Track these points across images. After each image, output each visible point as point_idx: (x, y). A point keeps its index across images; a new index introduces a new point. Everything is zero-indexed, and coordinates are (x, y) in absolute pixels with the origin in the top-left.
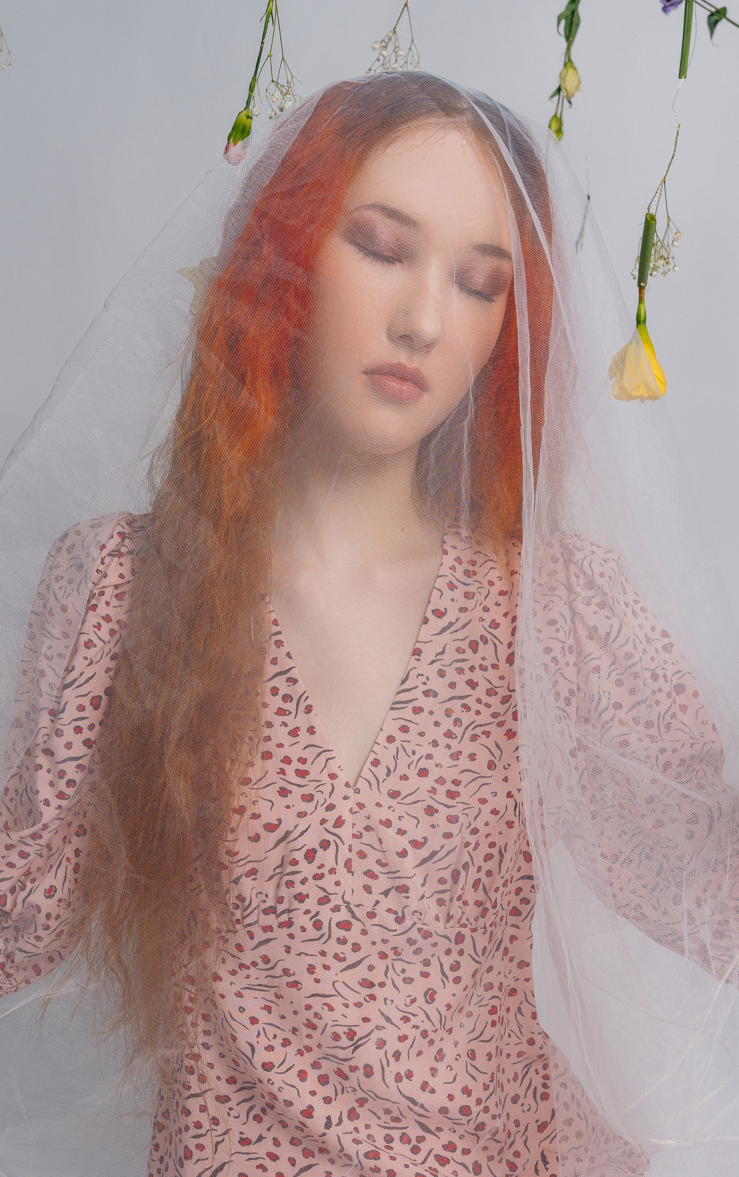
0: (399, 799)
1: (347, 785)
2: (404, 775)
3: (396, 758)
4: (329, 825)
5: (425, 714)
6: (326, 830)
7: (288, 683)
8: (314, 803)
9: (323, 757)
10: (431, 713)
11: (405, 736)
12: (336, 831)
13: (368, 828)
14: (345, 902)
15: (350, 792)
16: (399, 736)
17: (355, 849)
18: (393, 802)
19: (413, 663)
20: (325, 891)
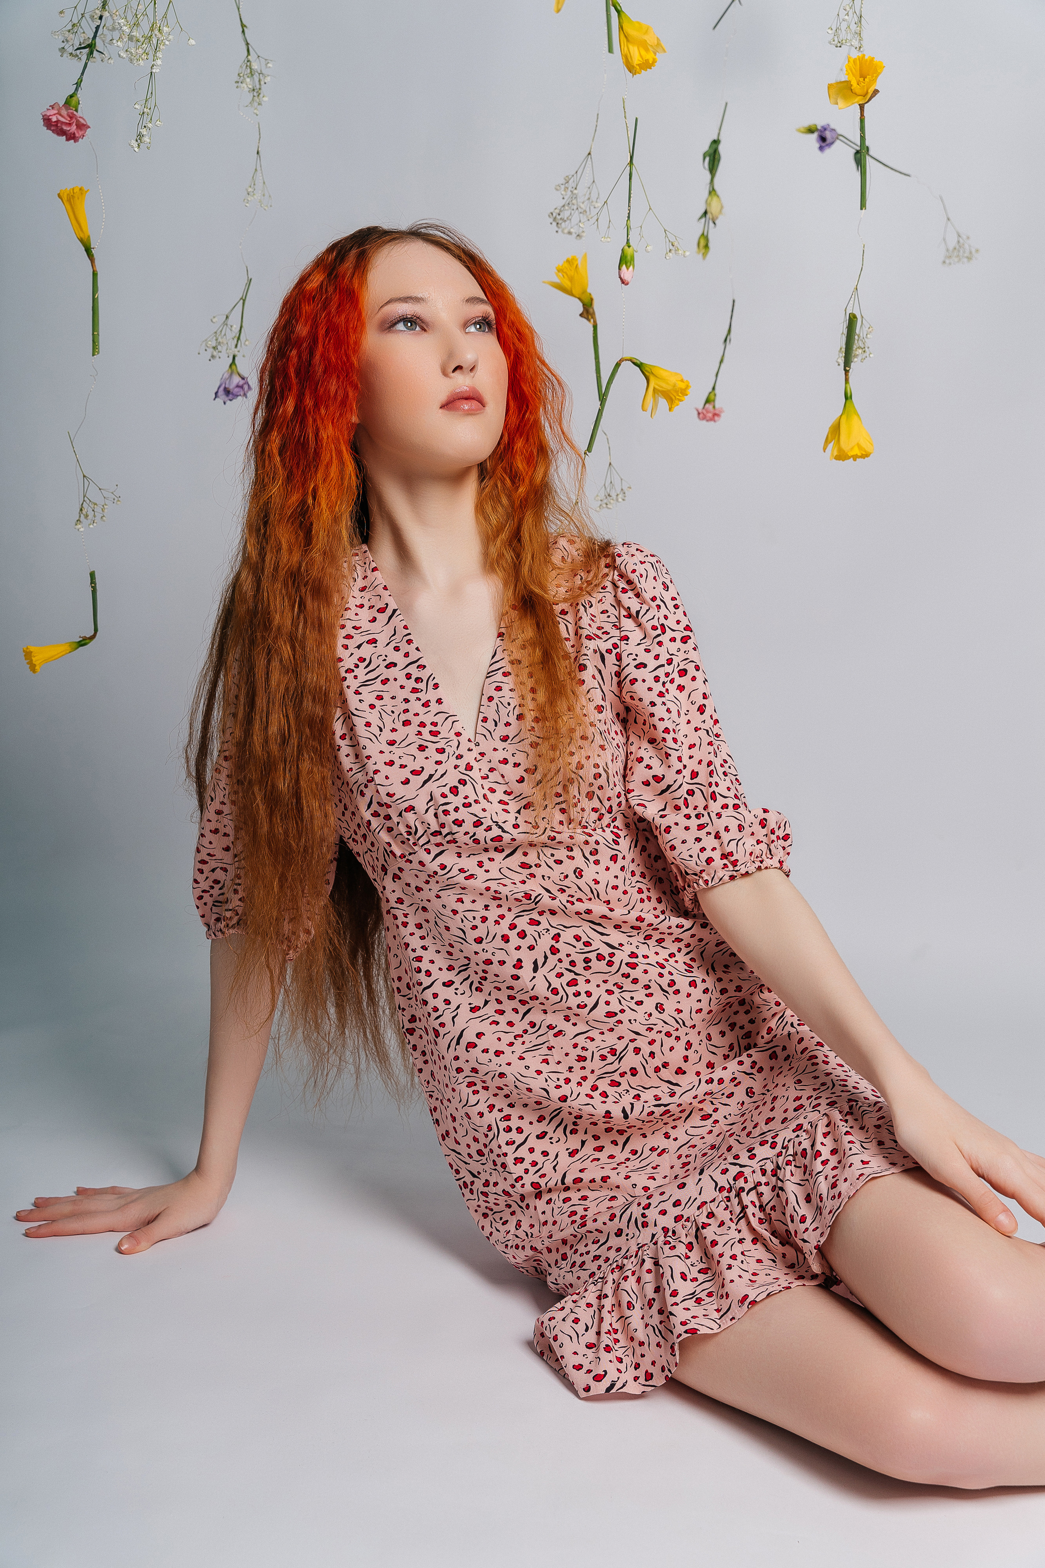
0: (509, 742)
3: (498, 711)
14: (494, 822)
16: (496, 694)
18: (504, 744)
20: (476, 816)
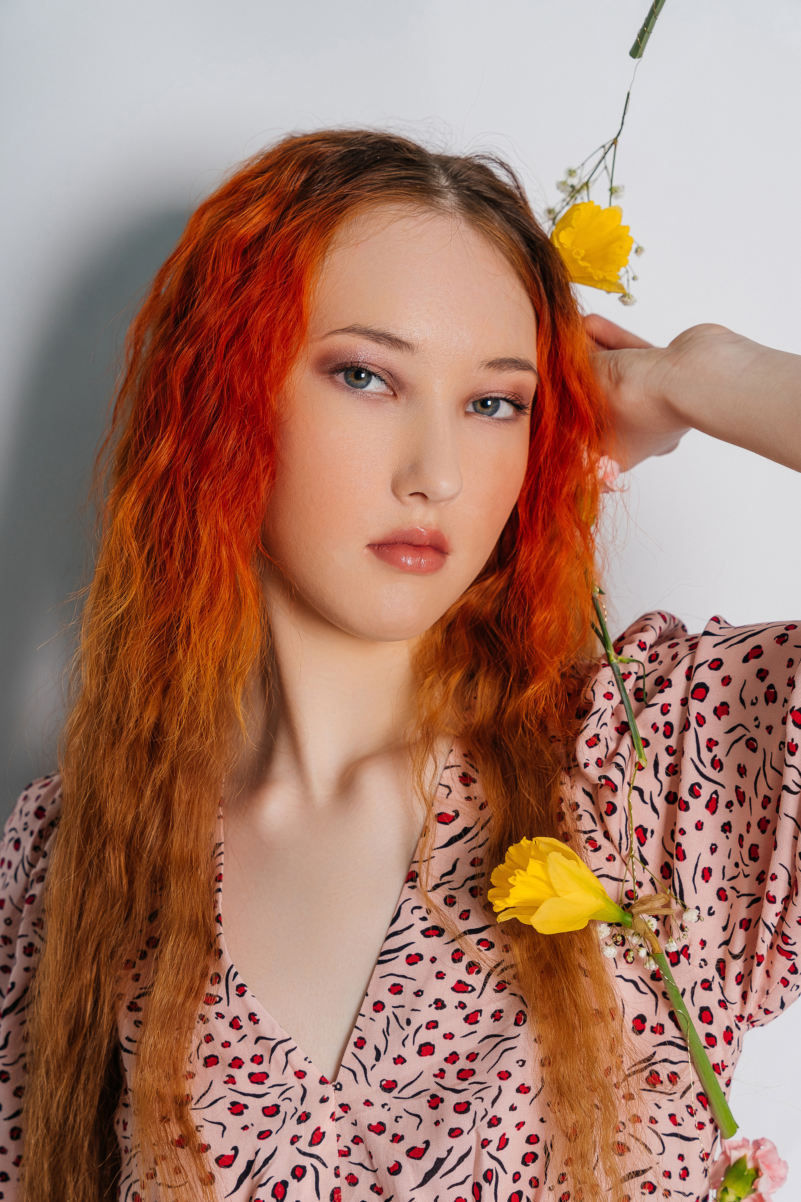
1: (323, 1081)
2: (399, 1056)
3: (386, 1033)
4: (303, 1144)
5: (425, 964)
6: (300, 1151)
8: (281, 1116)
10: (433, 960)
11: (397, 1000)
12: (314, 1150)
13: (357, 1140)
15: (328, 1090)
16: (390, 1000)
17: (344, 1173)
18: (386, 1097)
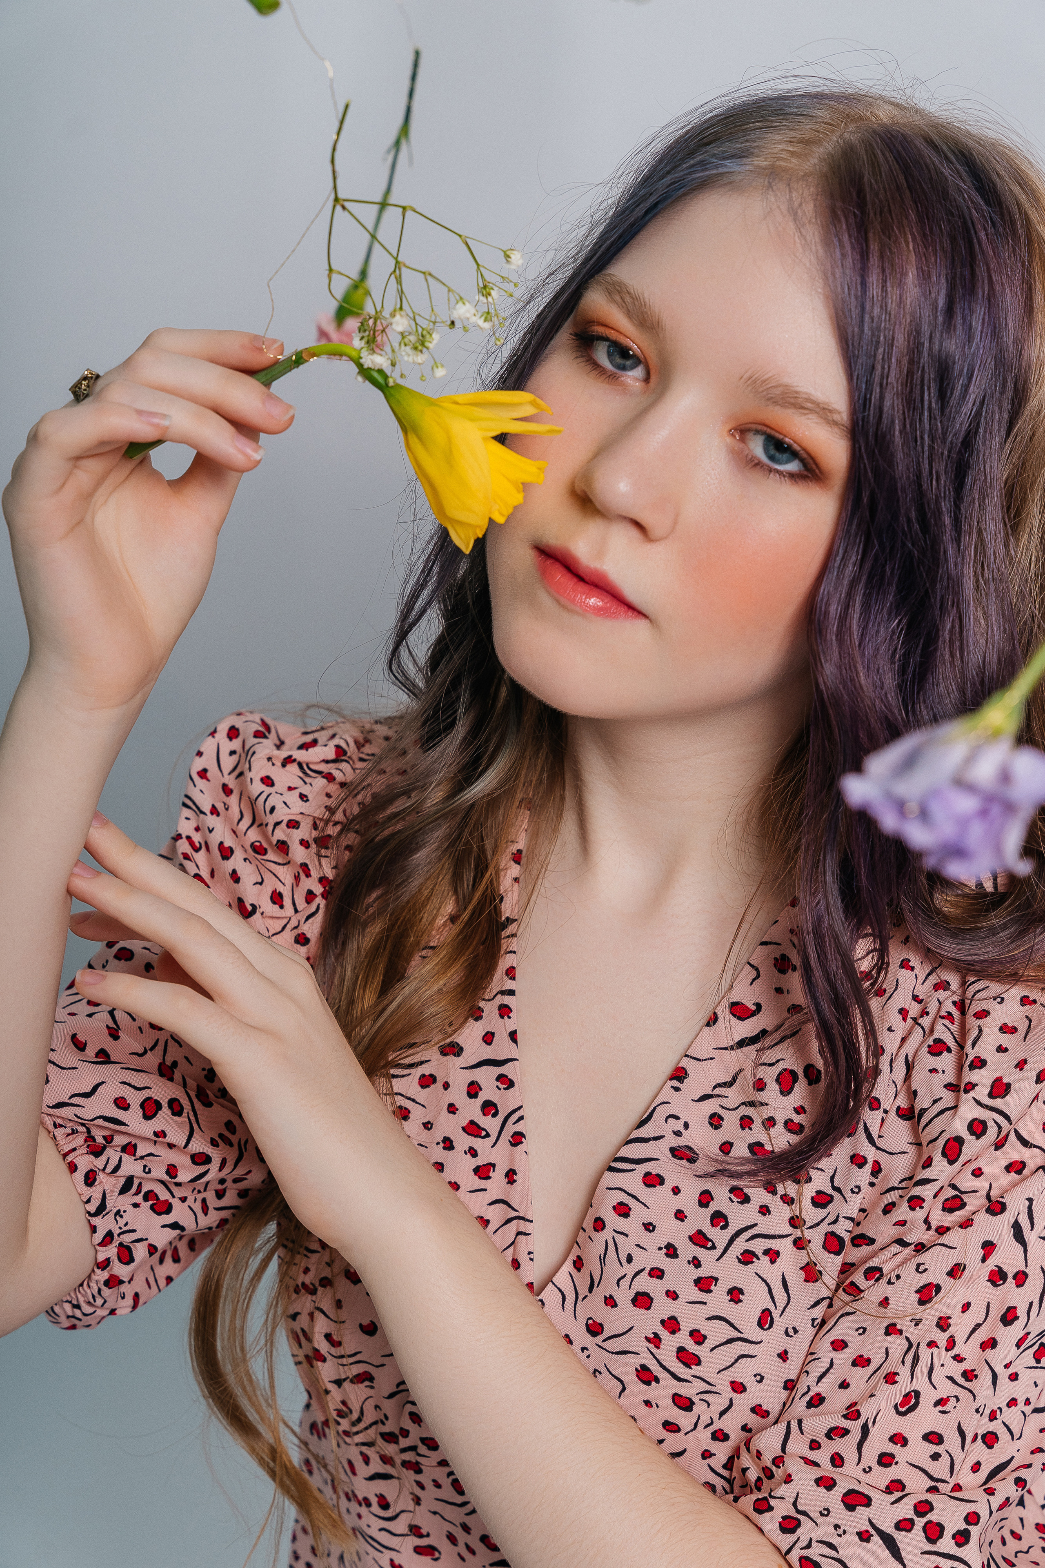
7: (499, 1084)
9: (513, 1226)
19: (667, 1093)
